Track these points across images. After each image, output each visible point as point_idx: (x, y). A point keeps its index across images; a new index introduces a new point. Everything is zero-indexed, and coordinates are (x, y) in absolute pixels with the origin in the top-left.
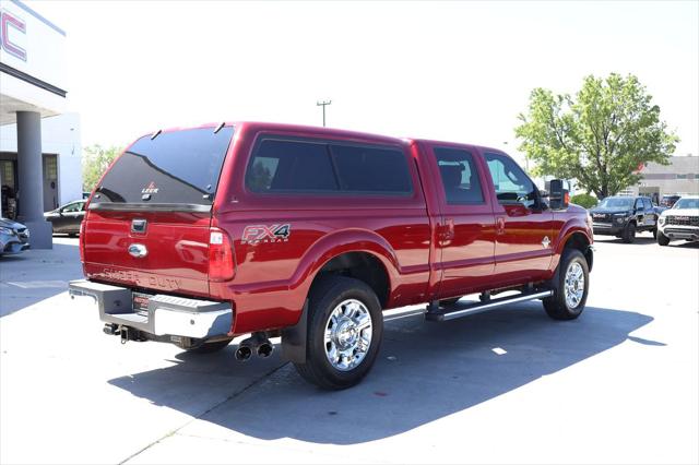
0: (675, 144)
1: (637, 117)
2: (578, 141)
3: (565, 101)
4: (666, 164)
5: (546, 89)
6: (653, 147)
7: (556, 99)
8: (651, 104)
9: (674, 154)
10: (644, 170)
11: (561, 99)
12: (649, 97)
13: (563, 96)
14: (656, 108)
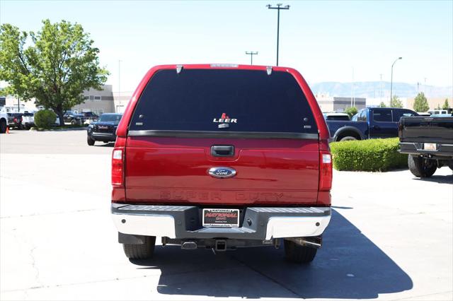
0: (106, 76)
1: (83, 55)
2: (40, 68)
3: (29, 37)
4: (101, 90)
5: (13, 25)
6: (94, 78)
7: (22, 35)
8: (93, 46)
9: (106, 83)
10: (86, 93)
11: (25, 35)
12: (92, 42)
13: (28, 33)
14: (96, 50)
